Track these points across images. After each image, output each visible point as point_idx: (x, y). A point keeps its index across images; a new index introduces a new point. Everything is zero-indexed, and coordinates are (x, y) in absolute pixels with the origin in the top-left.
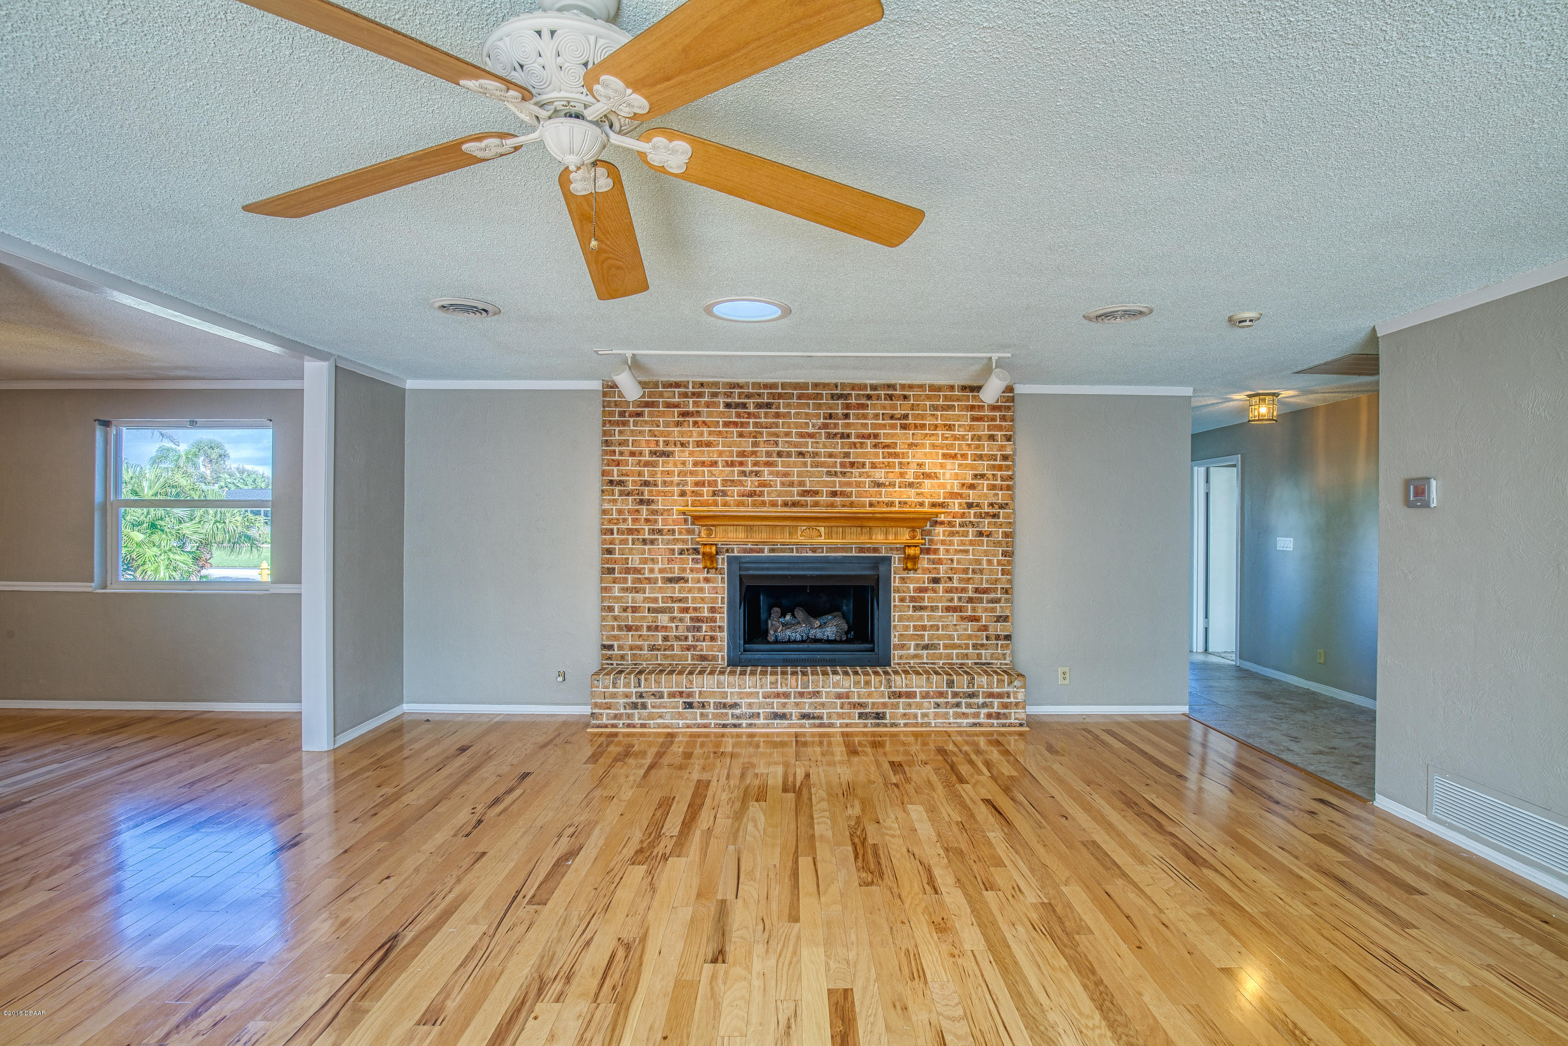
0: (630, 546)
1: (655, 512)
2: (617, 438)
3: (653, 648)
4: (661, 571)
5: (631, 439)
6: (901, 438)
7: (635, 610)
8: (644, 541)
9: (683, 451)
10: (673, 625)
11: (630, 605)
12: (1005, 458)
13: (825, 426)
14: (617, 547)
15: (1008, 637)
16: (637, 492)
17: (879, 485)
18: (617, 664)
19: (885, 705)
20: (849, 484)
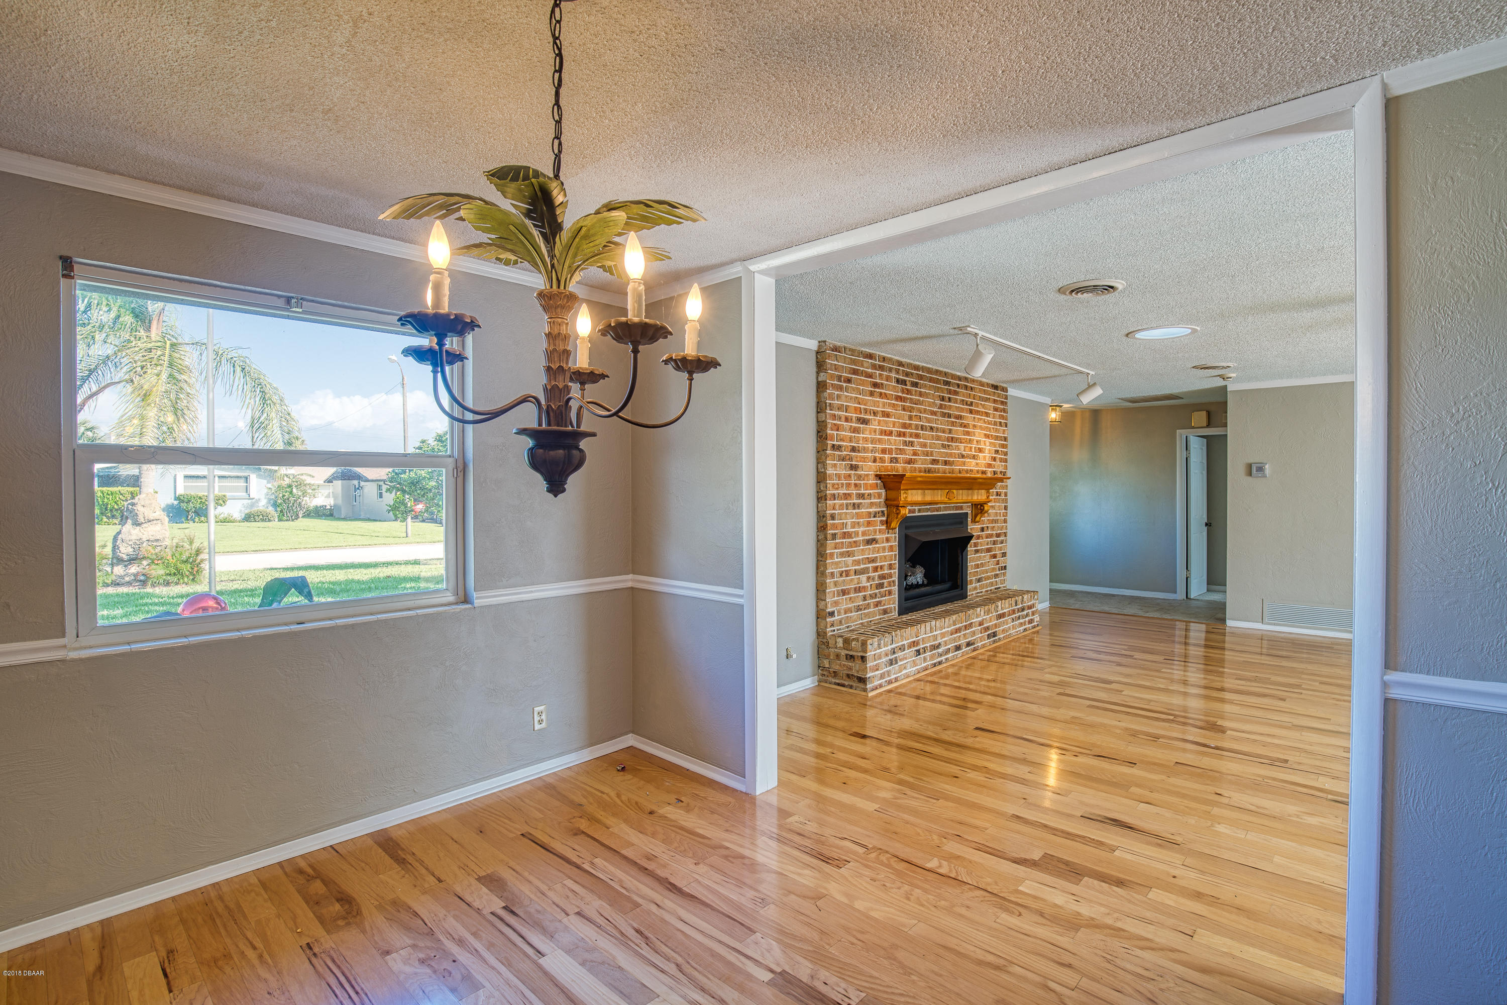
0: (845, 511)
1: (859, 477)
2: (836, 402)
3: (858, 609)
4: (864, 534)
5: (845, 404)
6: (969, 418)
7: (847, 573)
8: (854, 506)
9: (875, 420)
10: (868, 584)
11: (843, 569)
12: (1005, 439)
13: (941, 407)
14: (836, 512)
15: (1005, 567)
16: (848, 457)
17: (963, 456)
18: (838, 630)
19: (996, 626)
20: (951, 455)
